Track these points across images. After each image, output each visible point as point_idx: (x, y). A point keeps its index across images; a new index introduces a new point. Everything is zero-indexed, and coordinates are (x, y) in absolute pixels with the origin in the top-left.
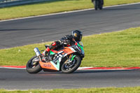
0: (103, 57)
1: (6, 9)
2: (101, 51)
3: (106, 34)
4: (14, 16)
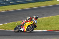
0: (51, 26)
1: (11, 6)
2: (51, 24)
3: (53, 16)
4: (14, 9)
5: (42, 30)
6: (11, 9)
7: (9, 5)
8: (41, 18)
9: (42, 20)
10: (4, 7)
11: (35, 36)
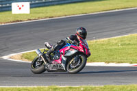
5: (131, 63)
6: (59, 14)
7: (53, 5)
8: (129, 35)
9: (130, 41)
10: (41, 8)
11: (113, 78)
